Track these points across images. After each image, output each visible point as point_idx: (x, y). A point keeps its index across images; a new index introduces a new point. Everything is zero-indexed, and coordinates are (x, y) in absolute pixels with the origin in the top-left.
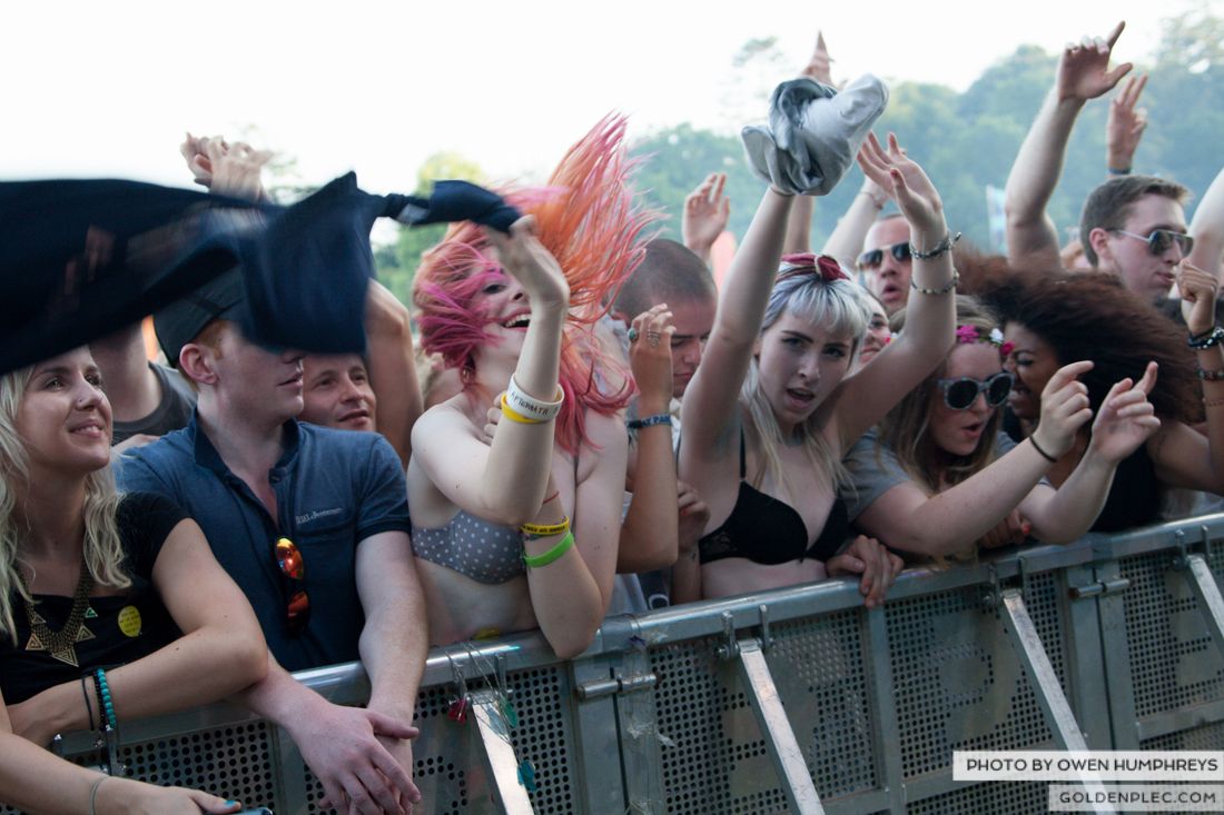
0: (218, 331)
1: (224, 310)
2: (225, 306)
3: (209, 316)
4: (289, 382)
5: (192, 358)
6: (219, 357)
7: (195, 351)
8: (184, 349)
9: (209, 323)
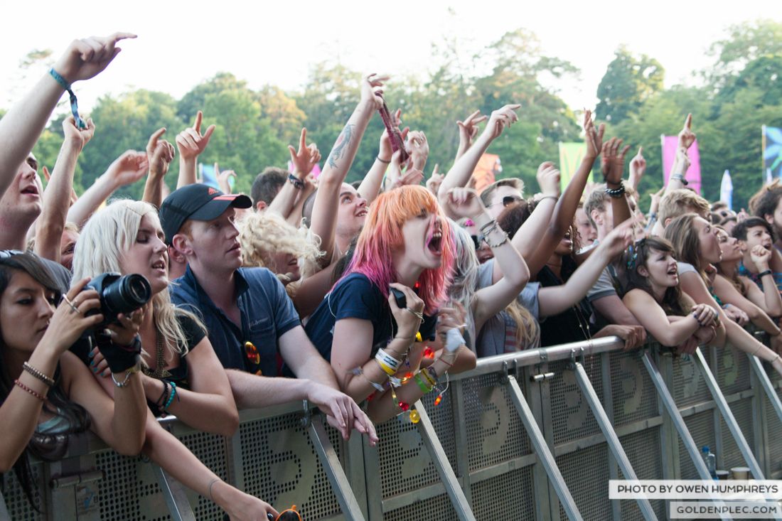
0: (190, 225)
1: (191, 214)
2: (191, 212)
3: (183, 218)
4: (231, 250)
5: (179, 243)
6: (192, 240)
7: (180, 238)
8: (174, 237)
9: (185, 221)
